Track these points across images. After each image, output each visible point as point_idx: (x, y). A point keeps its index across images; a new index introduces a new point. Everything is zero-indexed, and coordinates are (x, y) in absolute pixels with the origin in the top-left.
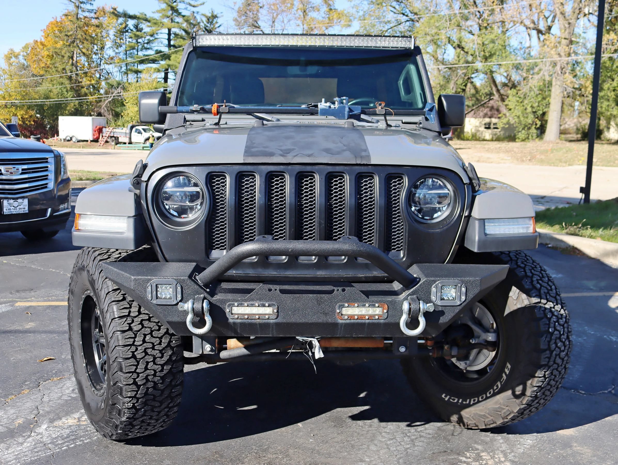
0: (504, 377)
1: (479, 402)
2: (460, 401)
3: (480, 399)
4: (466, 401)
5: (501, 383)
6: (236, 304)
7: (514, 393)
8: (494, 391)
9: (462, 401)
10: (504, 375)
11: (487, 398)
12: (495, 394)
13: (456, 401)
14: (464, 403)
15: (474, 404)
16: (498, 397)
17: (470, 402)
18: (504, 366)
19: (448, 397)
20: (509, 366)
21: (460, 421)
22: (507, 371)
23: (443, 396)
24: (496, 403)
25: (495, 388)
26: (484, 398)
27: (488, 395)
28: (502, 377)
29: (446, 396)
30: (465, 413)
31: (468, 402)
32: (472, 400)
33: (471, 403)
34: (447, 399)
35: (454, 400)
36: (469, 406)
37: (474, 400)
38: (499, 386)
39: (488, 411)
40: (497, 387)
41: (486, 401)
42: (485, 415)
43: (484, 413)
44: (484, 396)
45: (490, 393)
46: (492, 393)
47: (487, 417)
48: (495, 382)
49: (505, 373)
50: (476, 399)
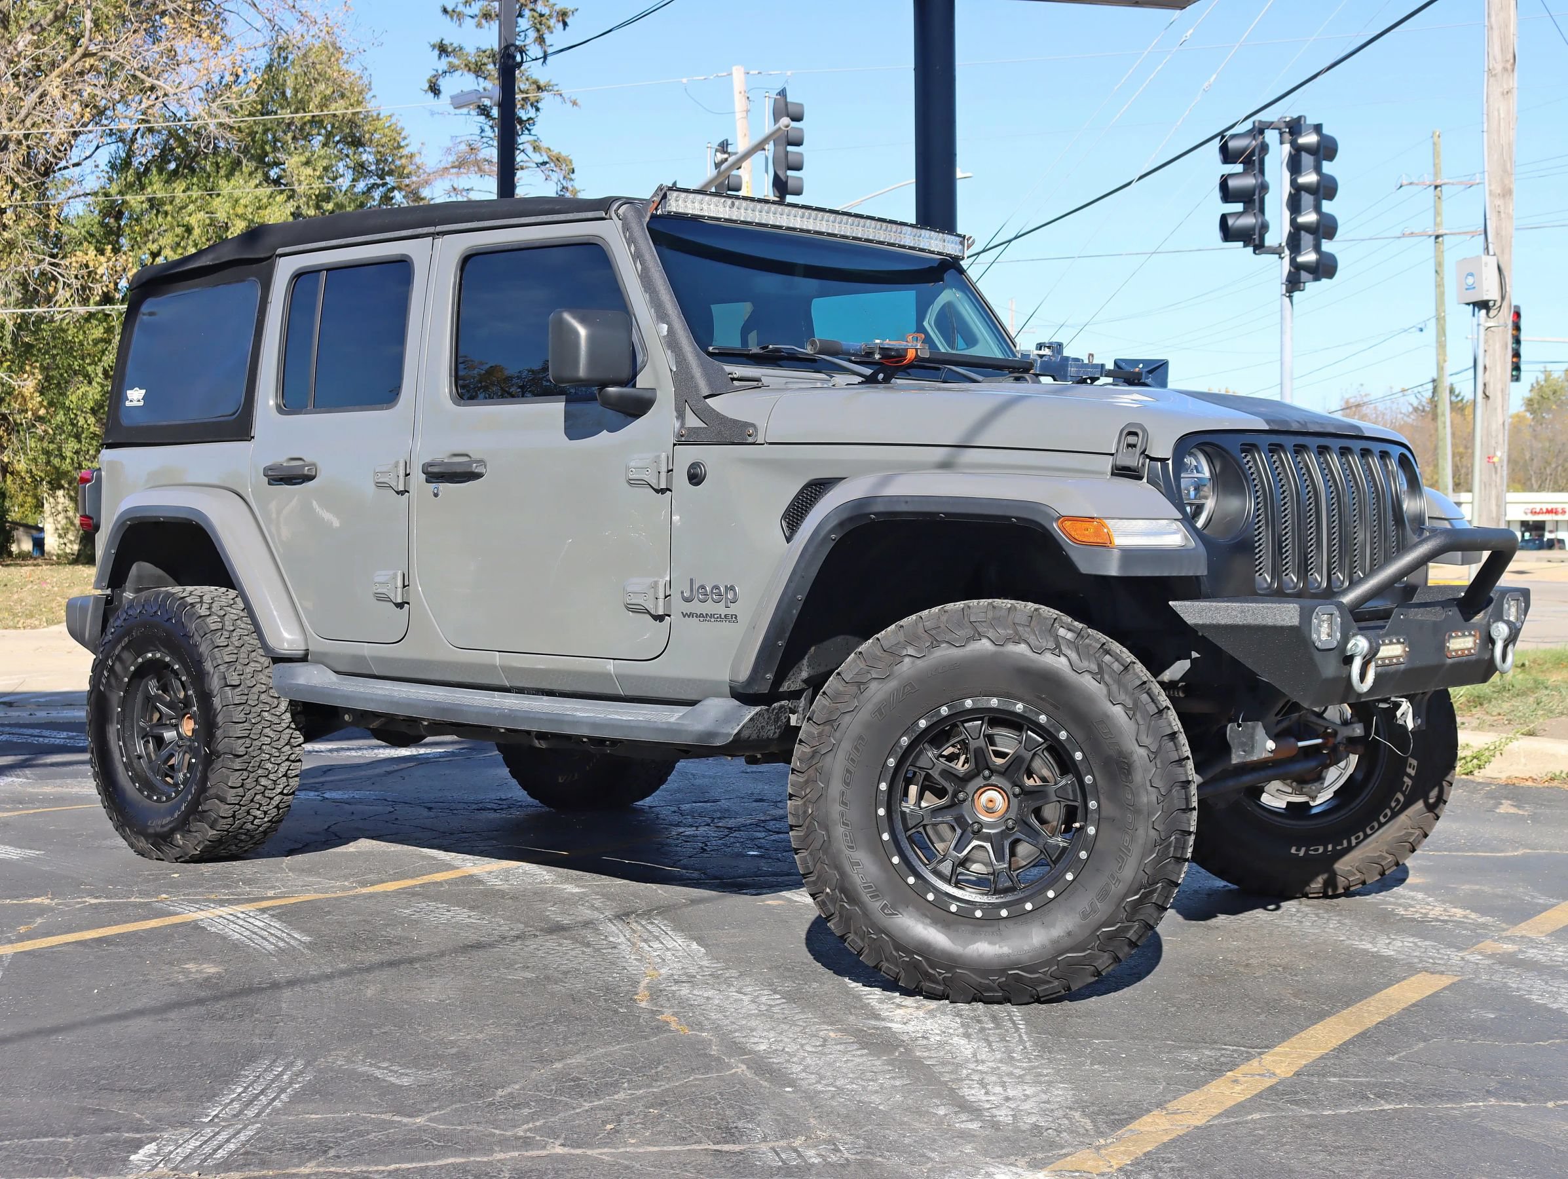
0: (1407, 783)
1: (1367, 836)
2: (1330, 847)
3: (1369, 831)
4: (1342, 844)
5: (1403, 793)
7: (1427, 804)
8: (1392, 809)
9: (1334, 847)
10: (1406, 779)
11: (1381, 825)
12: (1395, 815)
13: (1321, 850)
14: (1339, 848)
15: (1357, 844)
16: (1402, 817)
17: (1349, 842)
18: (1405, 765)
19: (1303, 849)
20: (1415, 763)
21: (1331, 882)
22: (1412, 772)
23: (1293, 851)
24: (1400, 829)
25: (1393, 804)
26: (1376, 827)
27: (1382, 821)
28: (1402, 783)
29: (1298, 850)
30: (1341, 866)
31: (1345, 843)
32: (1353, 838)
33: (1354, 844)
34: (1302, 854)
35: (1317, 850)
36: (1349, 850)
37: (1357, 838)
38: (1402, 799)
39: (1385, 848)
40: (1398, 801)
41: (1381, 831)
42: (1380, 857)
43: (1379, 853)
44: (1376, 825)
45: (1385, 816)
46: (1389, 814)
47: (1385, 858)
48: (1390, 795)
49: (1409, 776)
50: (1361, 835)
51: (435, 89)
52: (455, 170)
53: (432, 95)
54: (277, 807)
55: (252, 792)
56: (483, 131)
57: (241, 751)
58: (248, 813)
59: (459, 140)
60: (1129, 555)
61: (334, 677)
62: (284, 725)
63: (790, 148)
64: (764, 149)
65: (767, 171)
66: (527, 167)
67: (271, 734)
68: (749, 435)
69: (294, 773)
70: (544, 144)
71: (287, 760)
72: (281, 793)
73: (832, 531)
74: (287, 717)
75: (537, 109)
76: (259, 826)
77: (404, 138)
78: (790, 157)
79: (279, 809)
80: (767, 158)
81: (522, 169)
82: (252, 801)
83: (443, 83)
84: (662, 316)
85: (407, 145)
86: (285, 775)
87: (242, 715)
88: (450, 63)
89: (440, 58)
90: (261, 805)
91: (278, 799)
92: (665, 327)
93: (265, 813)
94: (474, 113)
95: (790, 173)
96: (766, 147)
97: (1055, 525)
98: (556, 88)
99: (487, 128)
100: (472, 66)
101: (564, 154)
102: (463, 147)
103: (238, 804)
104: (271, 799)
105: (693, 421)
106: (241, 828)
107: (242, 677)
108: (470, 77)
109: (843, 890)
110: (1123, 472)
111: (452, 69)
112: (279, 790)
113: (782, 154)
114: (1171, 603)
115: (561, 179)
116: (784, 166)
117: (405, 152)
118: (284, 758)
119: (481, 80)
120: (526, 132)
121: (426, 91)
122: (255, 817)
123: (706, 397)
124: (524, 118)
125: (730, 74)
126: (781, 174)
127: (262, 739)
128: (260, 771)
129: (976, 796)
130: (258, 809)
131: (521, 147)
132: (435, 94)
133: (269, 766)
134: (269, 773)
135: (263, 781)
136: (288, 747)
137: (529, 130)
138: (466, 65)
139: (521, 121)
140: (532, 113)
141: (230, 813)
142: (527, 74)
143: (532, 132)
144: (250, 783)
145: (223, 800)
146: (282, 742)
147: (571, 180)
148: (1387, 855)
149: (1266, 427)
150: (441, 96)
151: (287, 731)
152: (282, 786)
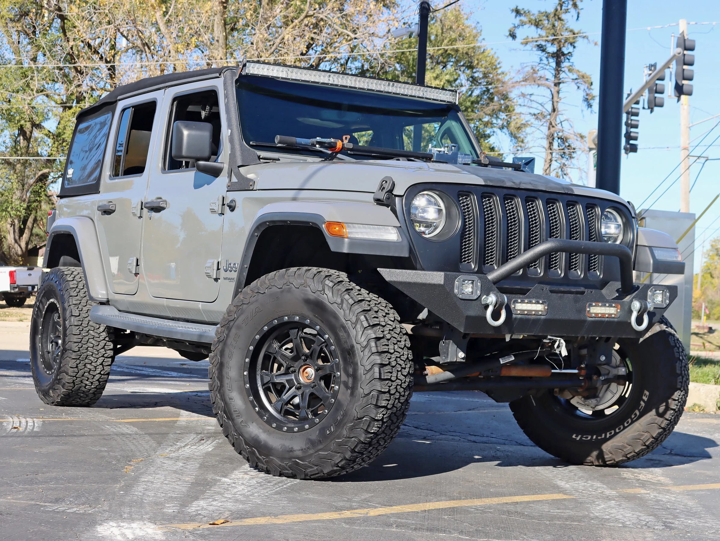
0: (642, 404)
1: (616, 434)
2: (594, 437)
3: (617, 431)
4: (601, 436)
5: (639, 410)
6: (519, 301)
8: (632, 419)
9: (597, 437)
10: (642, 403)
11: (625, 428)
12: (632, 422)
13: (589, 438)
14: (599, 438)
15: (610, 437)
16: (637, 425)
17: (606, 435)
18: (642, 394)
19: (580, 436)
20: (647, 393)
22: (645, 398)
23: (574, 437)
25: (633, 416)
26: (622, 428)
27: (626, 425)
28: (640, 404)
29: (576, 436)
31: (603, 436)
32: (608, 434)
33: (608, 436)
34: (578, 439)
35: (587, 438)
36: (606, 440)
37: (610, 433)
38: (638, 414)
39: (626, 441)
40: (636, 414)
41: (624, 431)
42: (623, 446)
43: (622, 444)
44: (622, 427)
45: (628, 423)
46: (630, 422)
47: (626, 447)
48: (632, 411)
49: (644, 401)
50: (613, 432)
51: (513, 36)
52: (523, 83)
53: (510, 38)
54: (98, 380)
55: (83, 371)
56: (541, 60)
57: (76, 349)
58: (82, 382)
59: (525, 65)
60: (354, 242)
61: (117, 313)
62: (101, 338)
63: (685, 67)
64: (669, 68)
65: (671, 80)
66: (565, 82)
67: (93, 342)
68: (251, 186)
69: (107, 363)
70: (577, 67)
71: (103, 356)
72: (100, 373)
73: (255, 231)
74: (104, 334)
75: (574, 47)
76: (90, 390)
77: (499, 64)
78: (685, 72)
79: (99, 382)
80: (671, 73)
81: (563, 83)
82: (83, 376)
83: (519, 33)
84: (230, 126)
85: (500, 67)
86: (102, 364)
87: (78, 331)
88: (520, 20)
89: (516, 17)
90: (88, 378)
91: (98, 377)
92: (230, 131)
93: (92, 383)
94: (535, 49)
95: (685, 82)
96: (671, 66)
97: (323, 226)
98: (584, 35)
99: (544, 59)
100: (533, 22)
101: (588, 74)
102: (528, 69)
103: (75, 376)
104: (94, 376)
105: (234, 179)
106: (79, 389)
107: (81, 312)
108: (533, 28)
109: (225, 412)
110: (379, 201)
111: (522, 24)
112: (98, 372)
113: (681, 71)
114: (378, 269)
115: (586, 88)
116: (681, 77)
117: (499, 71)
118: (101, 355)
119: (539, 30)
120: (567, 61)
121: (507, 36)
122: (86, 385)
123: (239, 167)
124: (566, 52)
125: (678, 24)
126: (679, 82)
127: (88, 344)
128: (86, 361)
129: (301, 370)
130: (87, 380)
131: (563, 69)
132: (513, 38)
133: (92, 358)
134: (92, 362)
135: (89, 366)
136: (103, 350)
137: (569, 59)
138: (530, 21)
139: (564, 54)
140: (571, 49)
141: (71, 381)
142: (566, 26)
143: (571, 61)
144: (81, 366)
145: (67, 374)
146: (100, 347)
147: (591, 89)
148: (627, 446)
149: (483, 183)
150: (517, 39)
151: (103, 341)
152: (100, 370)
